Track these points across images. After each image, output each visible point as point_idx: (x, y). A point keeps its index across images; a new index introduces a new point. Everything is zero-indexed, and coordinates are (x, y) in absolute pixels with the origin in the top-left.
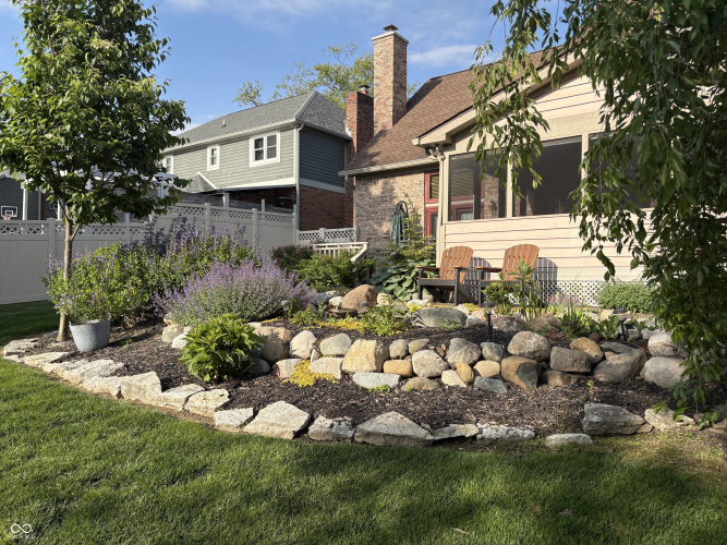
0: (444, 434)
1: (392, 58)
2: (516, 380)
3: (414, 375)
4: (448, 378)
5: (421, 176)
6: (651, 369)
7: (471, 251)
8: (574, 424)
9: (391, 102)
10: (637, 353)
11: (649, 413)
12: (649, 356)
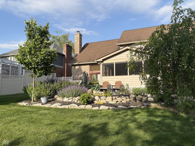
0: (129, 107)
1: (79, 39)
2: (133, 101)
3: (118, 101)
4: (123, 101)
5: (88, 66)
6: (149, 99)
7: (108, 82)
8: (144, 105)
9: (79, 48)
10: (147, 97)
11: (151, 104)
12: (148, 98)
